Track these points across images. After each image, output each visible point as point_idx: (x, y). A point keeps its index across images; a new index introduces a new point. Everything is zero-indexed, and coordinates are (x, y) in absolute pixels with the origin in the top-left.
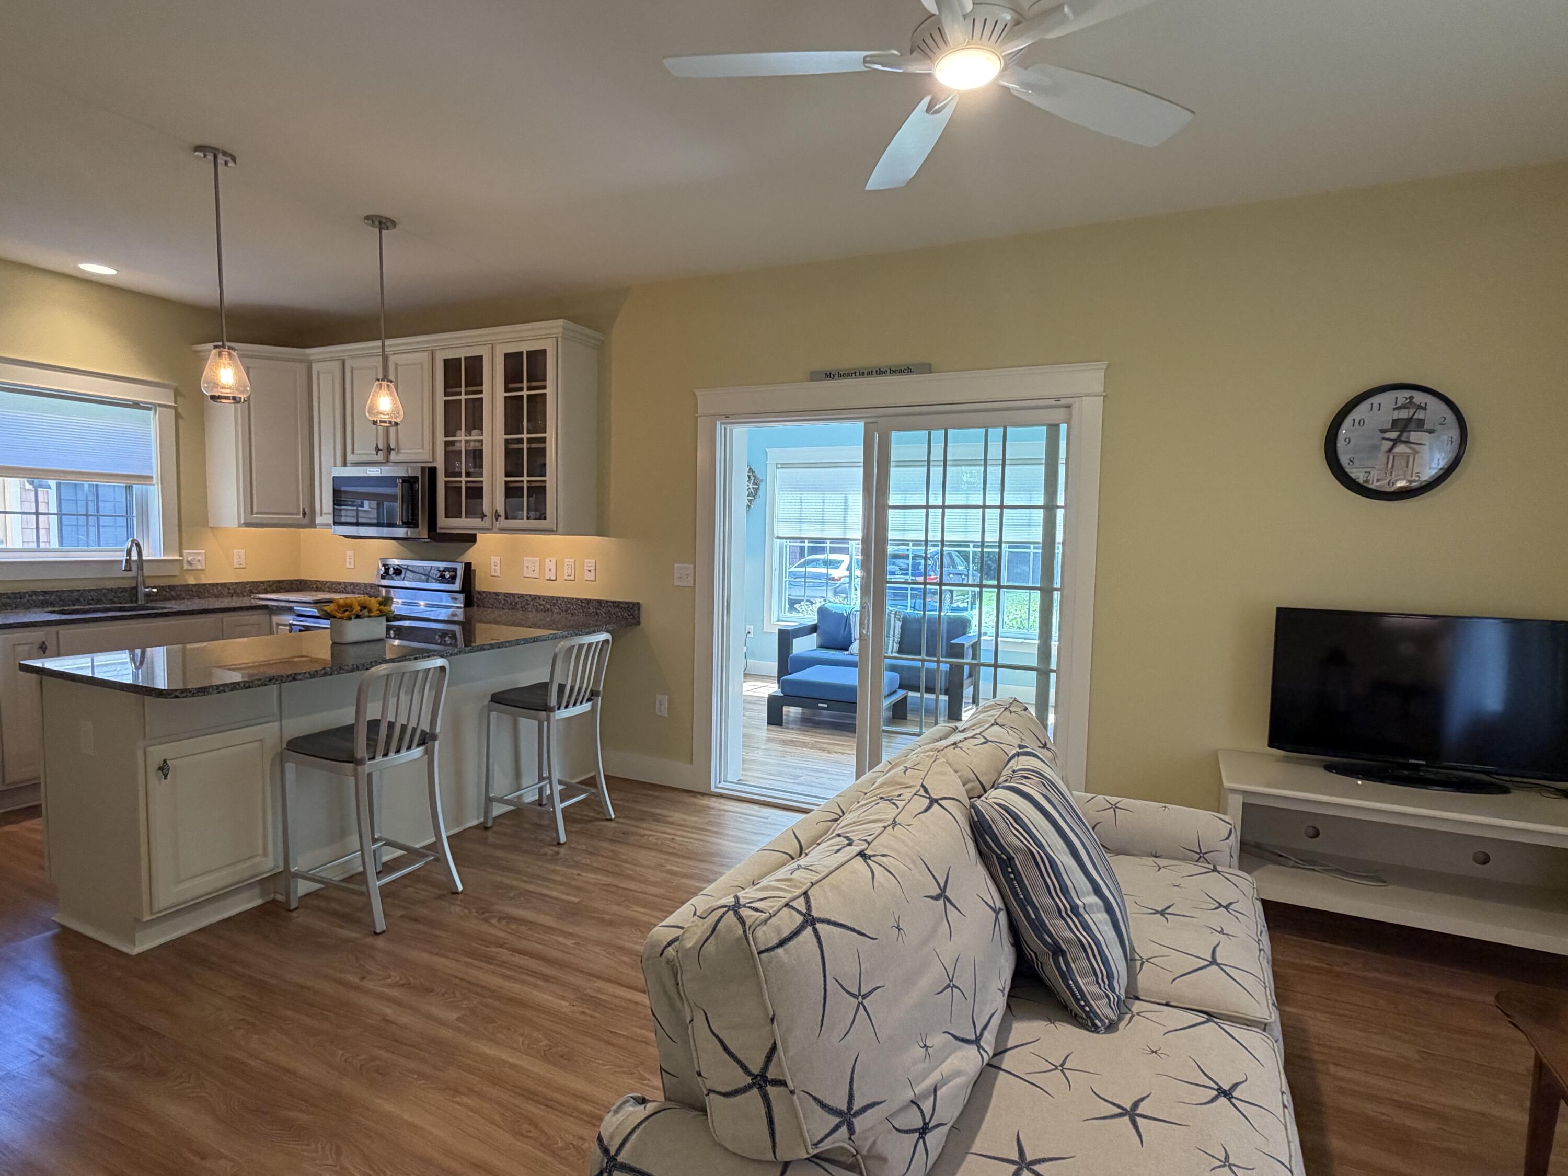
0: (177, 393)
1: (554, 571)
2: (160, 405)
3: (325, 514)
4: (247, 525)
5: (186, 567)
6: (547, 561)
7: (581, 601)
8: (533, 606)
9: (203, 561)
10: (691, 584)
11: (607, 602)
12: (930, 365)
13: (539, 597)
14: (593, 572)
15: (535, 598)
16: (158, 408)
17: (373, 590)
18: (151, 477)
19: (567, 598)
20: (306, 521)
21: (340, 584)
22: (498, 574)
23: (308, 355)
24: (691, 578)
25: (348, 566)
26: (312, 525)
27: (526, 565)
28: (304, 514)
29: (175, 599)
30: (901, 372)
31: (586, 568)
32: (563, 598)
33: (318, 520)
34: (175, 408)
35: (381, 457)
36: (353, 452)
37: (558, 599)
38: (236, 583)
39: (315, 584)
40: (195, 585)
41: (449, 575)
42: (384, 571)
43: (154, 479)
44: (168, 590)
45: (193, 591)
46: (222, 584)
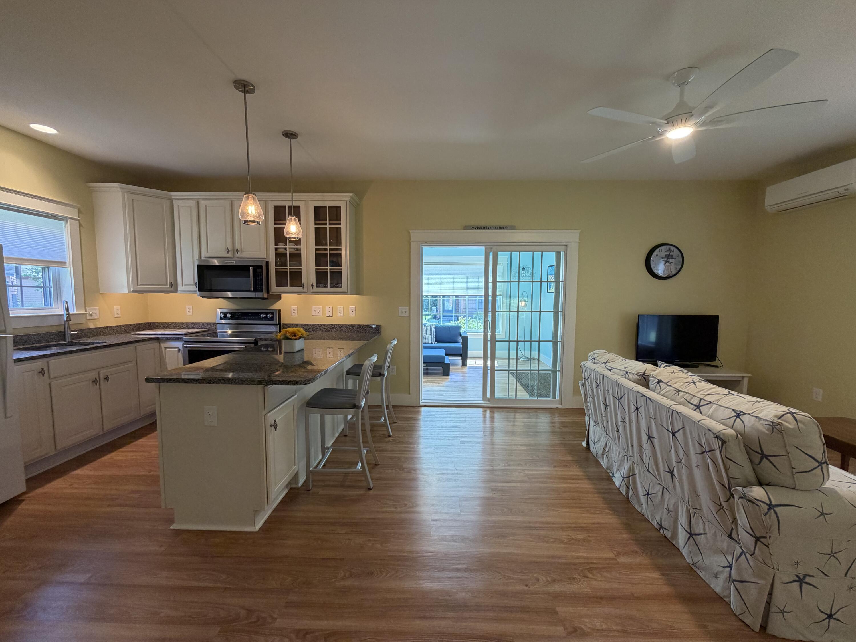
0: (79, 212)
1: (331, 312)
2: (71, 218)
3: (185, 285)
4: (134, 291)
6: (327, 307)
7: (349, 325)
8: (320, 329)
9: (98, 314)
10: (407, 315)
11: (364, 325)
12: (515, 226)
13: (324, 325)
14: (354, 312)
15: (321, 326)
16: (69, 220)
17: (209, 326)
18: (65, 263)
19: (341, 325)
20: (172, 289)
21: (183, 324)
22: (296, 315)
23: (171, 196)
24: (408, 313)
25: (188, 313)
26: (176, 291)
27: (314, 309)
28: (171, 285)
29: (84, 337)
30: (504, 228)
31: (350, 310)
32: (338, 325)
33: (180, 288)
34: (79, 220)
35: (230, 255)
36: (207, 252)
37: (335, 325)
38: (117, 326)
39: (162, 325)
40: (95, 328)
41: (269, 316)
42: (223, 316)
43: (67, 264)
44: (80, 332)
45: (94, 332)
46: (110, 327)
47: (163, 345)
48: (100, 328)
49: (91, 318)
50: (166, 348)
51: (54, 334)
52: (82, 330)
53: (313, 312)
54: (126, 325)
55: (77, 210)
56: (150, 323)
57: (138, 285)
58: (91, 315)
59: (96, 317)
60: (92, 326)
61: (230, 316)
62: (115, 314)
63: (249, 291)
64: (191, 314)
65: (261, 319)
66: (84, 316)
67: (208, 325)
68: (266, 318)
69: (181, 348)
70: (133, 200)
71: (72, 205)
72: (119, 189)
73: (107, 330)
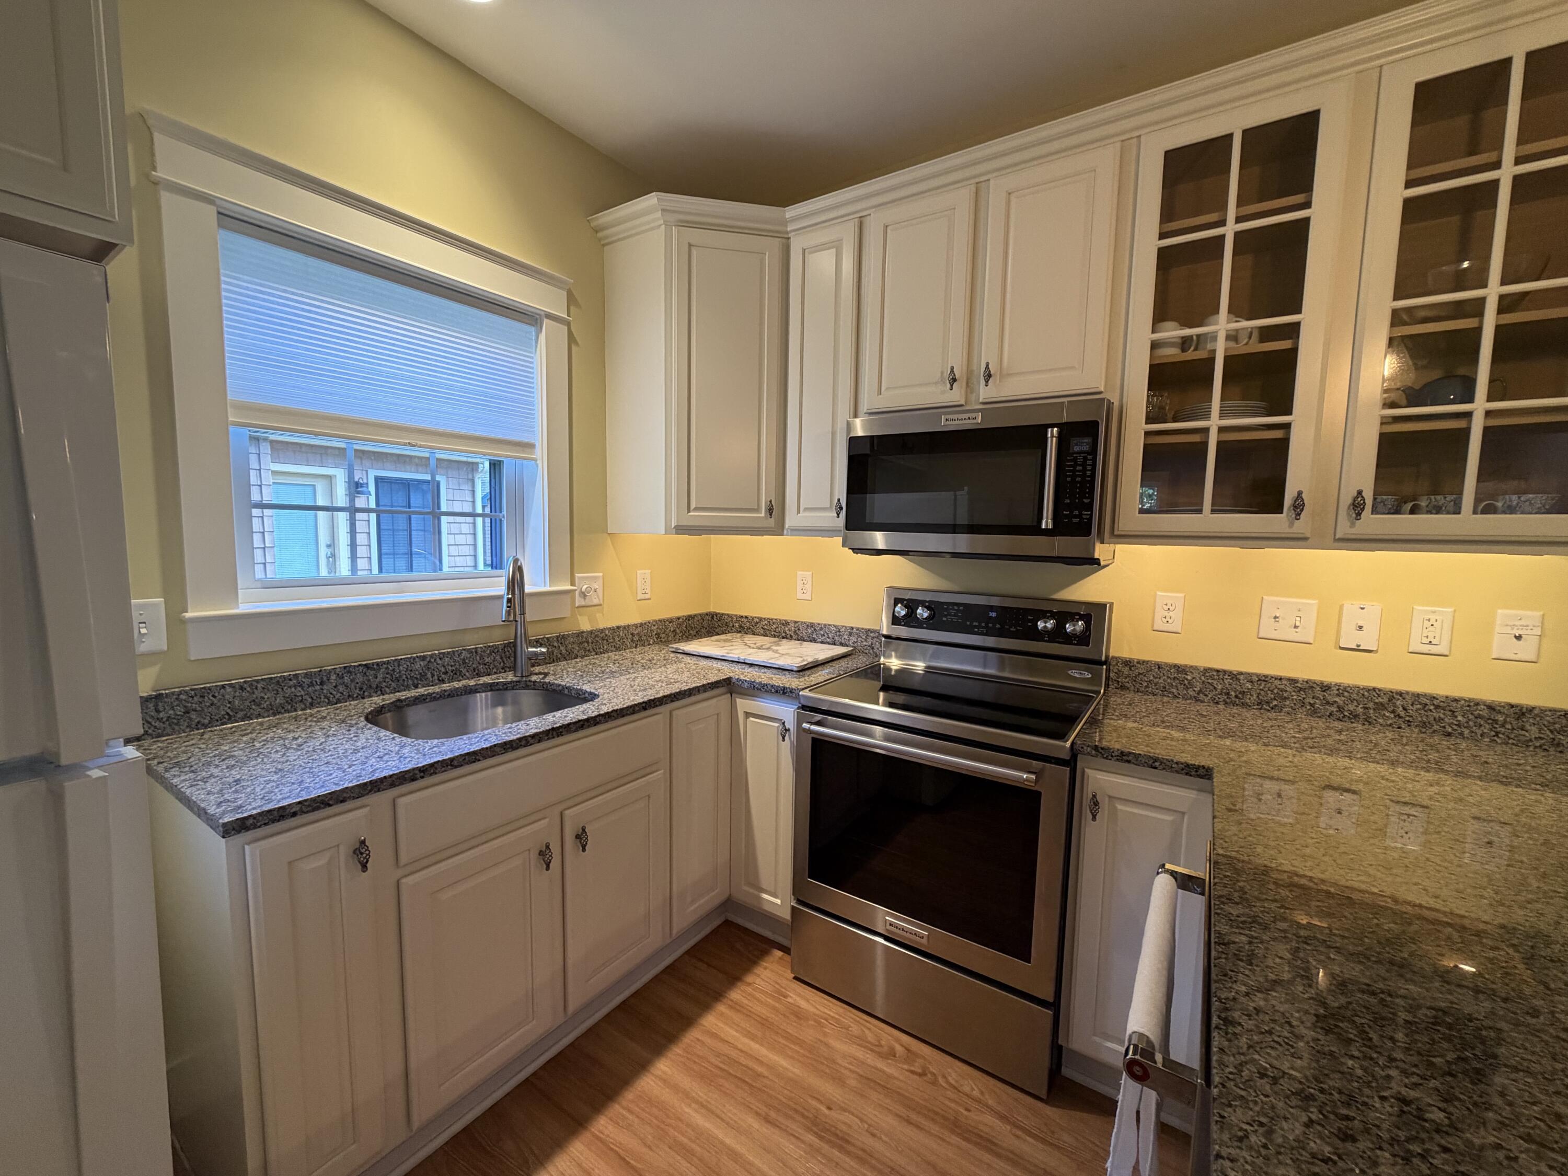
0: (571, 300)
1: (1372, 628)
2: (549, 316)
3: (806, 509)
4: (681, 530)
5: (579, 601)
6: (1350, 608)
8: (1303, 702)
9: (600, 591)
13: (1325, 687)
14: (1531, 641)
15: (1309, 686)
16: (546, 321)
17: (853, 639)
18: (531, 446)
19: (1433, 697)
20: (771, 522)
21: (786, 623)
22: (1175, 627)
23: (785, 218)
25: (800, 595)
26: (779, 529)
27: (1268, 612)
28: (770, 511)
29: (565, 659)
31: (1498, 629)
32: (1417, 695)
33: (791, 520)
34: (568, 324)
35: (956, 396)
36: (880, 393)
37: (1395, 696)
38: (641, 625)
39: (737, 621)
40: (591, 632)
41: (1075, 627)
42: (903, 613)
43: (538, 449)
44: (555, 644)
45: (588, 642)
46: (624, 627)
47: (743, 704)
48: (602, 631)
49: (583, 603)
50: (748, 715)
51: (494, 650)
52: (561, 638)
53: (1267, 621)
54: (660, 621)
55: (565, 293)
56: (712, 615)
57: (689, 511)
58: (584, 595)
59: (596, 601)
60: (585, 625)
61: (926, 615)
62: (640, 591)
63: (1035, 530)
64: (807, 596)
65: (1038, 635)
66: (567, 598)
67: (850, 634)
68: (1058, 635)
69: (791, 724)
70: (690, 245)
71: (552, 277)
72: (659, 214)
73: (619, 635)
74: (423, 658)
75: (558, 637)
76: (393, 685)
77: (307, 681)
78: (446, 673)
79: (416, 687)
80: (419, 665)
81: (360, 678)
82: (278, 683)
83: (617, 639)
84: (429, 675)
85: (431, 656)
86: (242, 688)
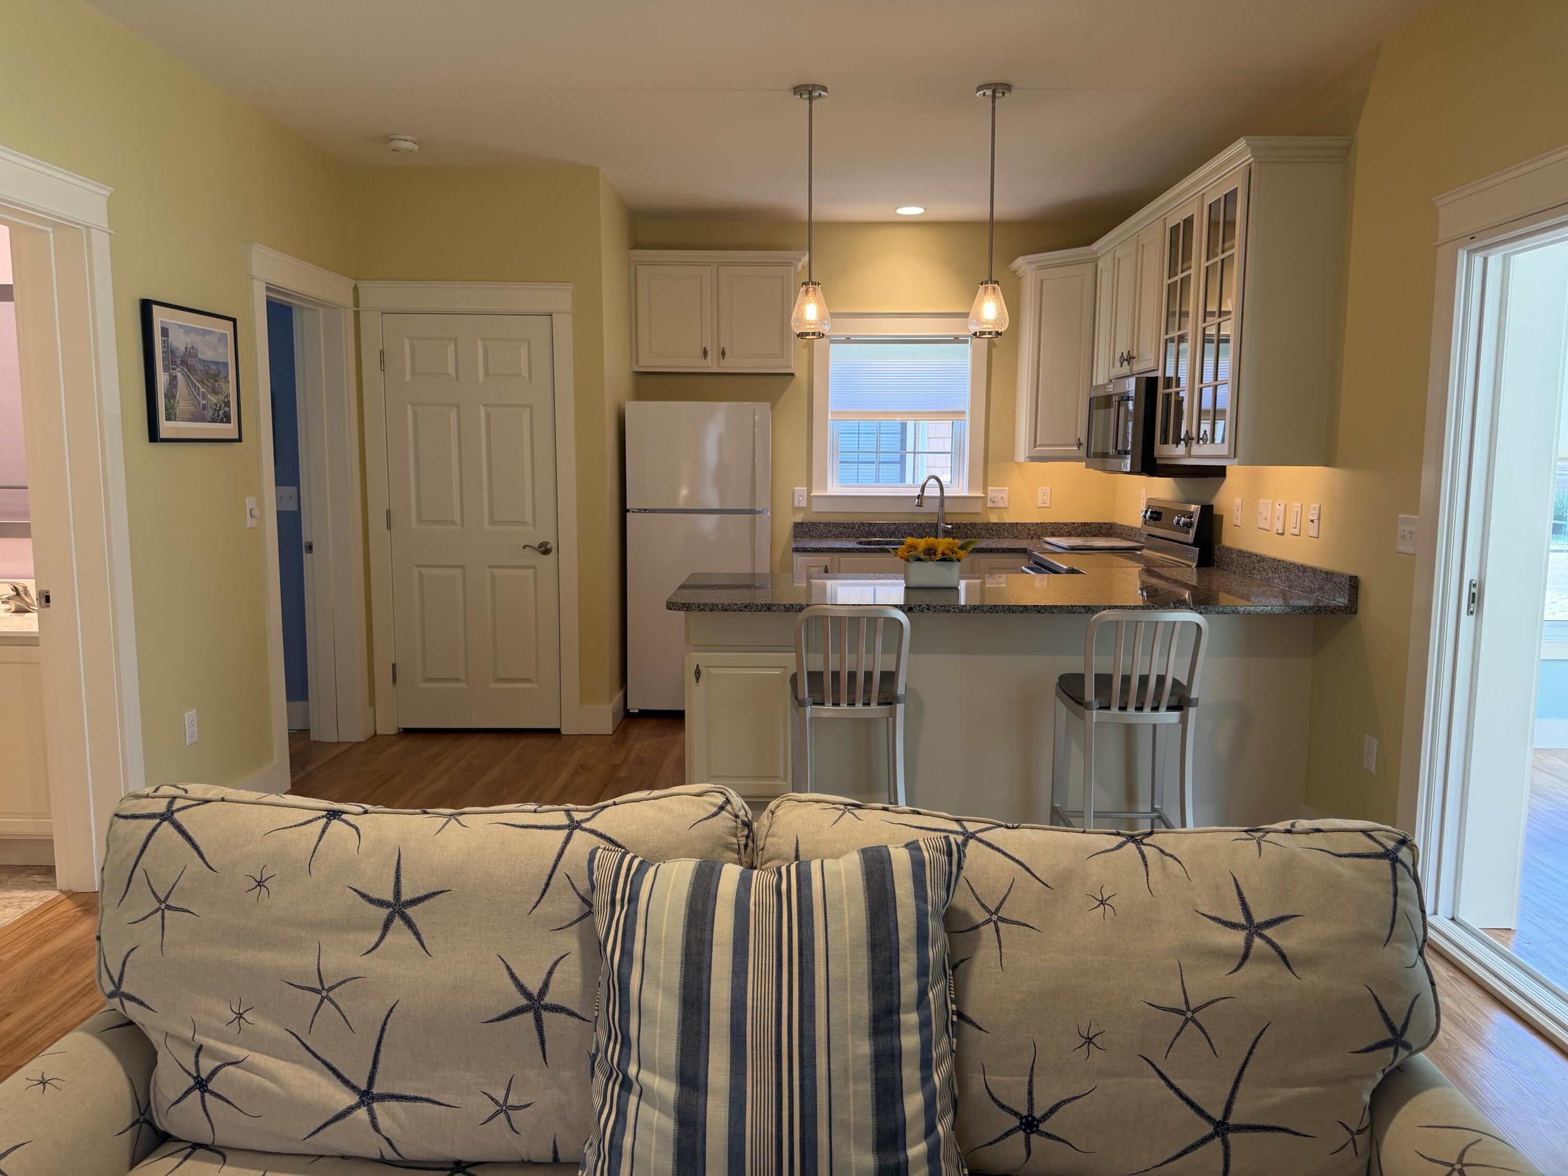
1: (1281, 520)
6: (1279, 503)
7: (1298, 567)
8: (1259, 570)
9: (1006, 499)
11: (1322, 572)
13: (1264, 559)
14: (1317, 522)
15: (1258, 558)
19: (1287, 563)
22: (1238, 522)
23: (1096, 253)
27: (1262, 509)
31: (1311, 517)
32: (1284, 562)
42: (1144, 514)
44: (969, 528)
45: (992, 530)
46: (1022, 524)
53: (1259, 516)
57: (1035, 447)
58: (993, 500)
59: (1002, 505)
62: (1039, 501)
66: (980, 501)
70: (1042, 281)
73: (1017, 529)
74: (895, 524)
75: (971, 524)
76: (881, 534)
77: (847, 526)
78: (905, 533)
79: (891, 538)
80: (893, 527)
81: (867, 529)
82: (836, 525)
83: (1015, 531)
84: (897, 533)
85: (898, 524)
86: (826, 525)
